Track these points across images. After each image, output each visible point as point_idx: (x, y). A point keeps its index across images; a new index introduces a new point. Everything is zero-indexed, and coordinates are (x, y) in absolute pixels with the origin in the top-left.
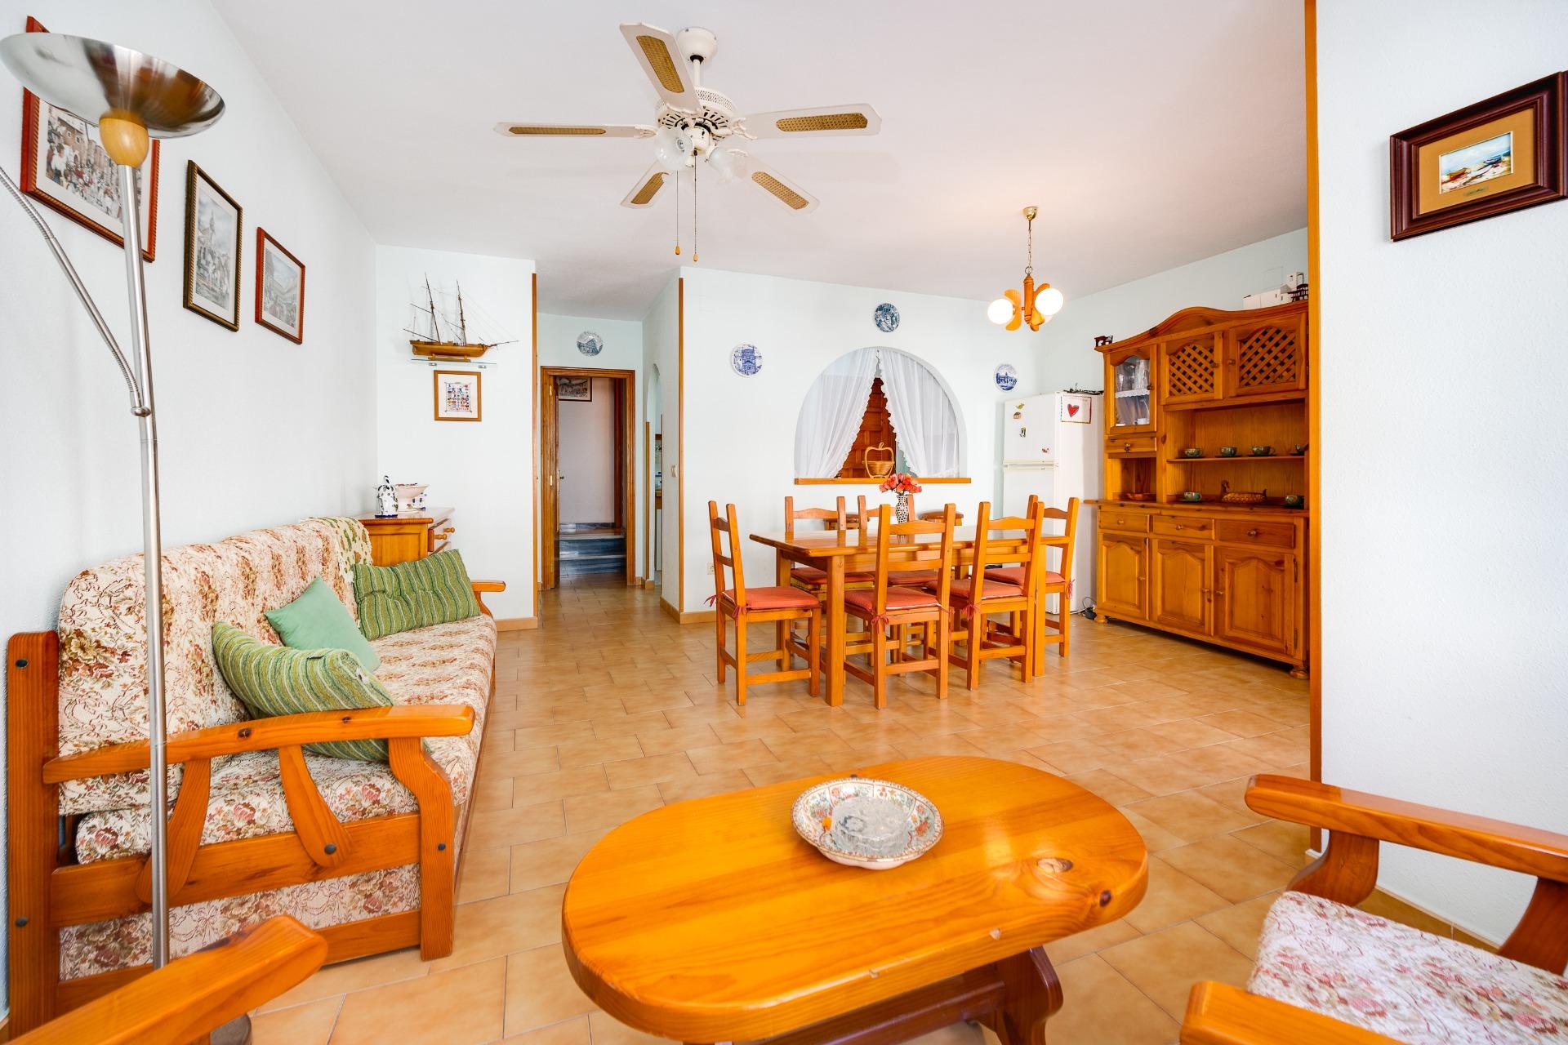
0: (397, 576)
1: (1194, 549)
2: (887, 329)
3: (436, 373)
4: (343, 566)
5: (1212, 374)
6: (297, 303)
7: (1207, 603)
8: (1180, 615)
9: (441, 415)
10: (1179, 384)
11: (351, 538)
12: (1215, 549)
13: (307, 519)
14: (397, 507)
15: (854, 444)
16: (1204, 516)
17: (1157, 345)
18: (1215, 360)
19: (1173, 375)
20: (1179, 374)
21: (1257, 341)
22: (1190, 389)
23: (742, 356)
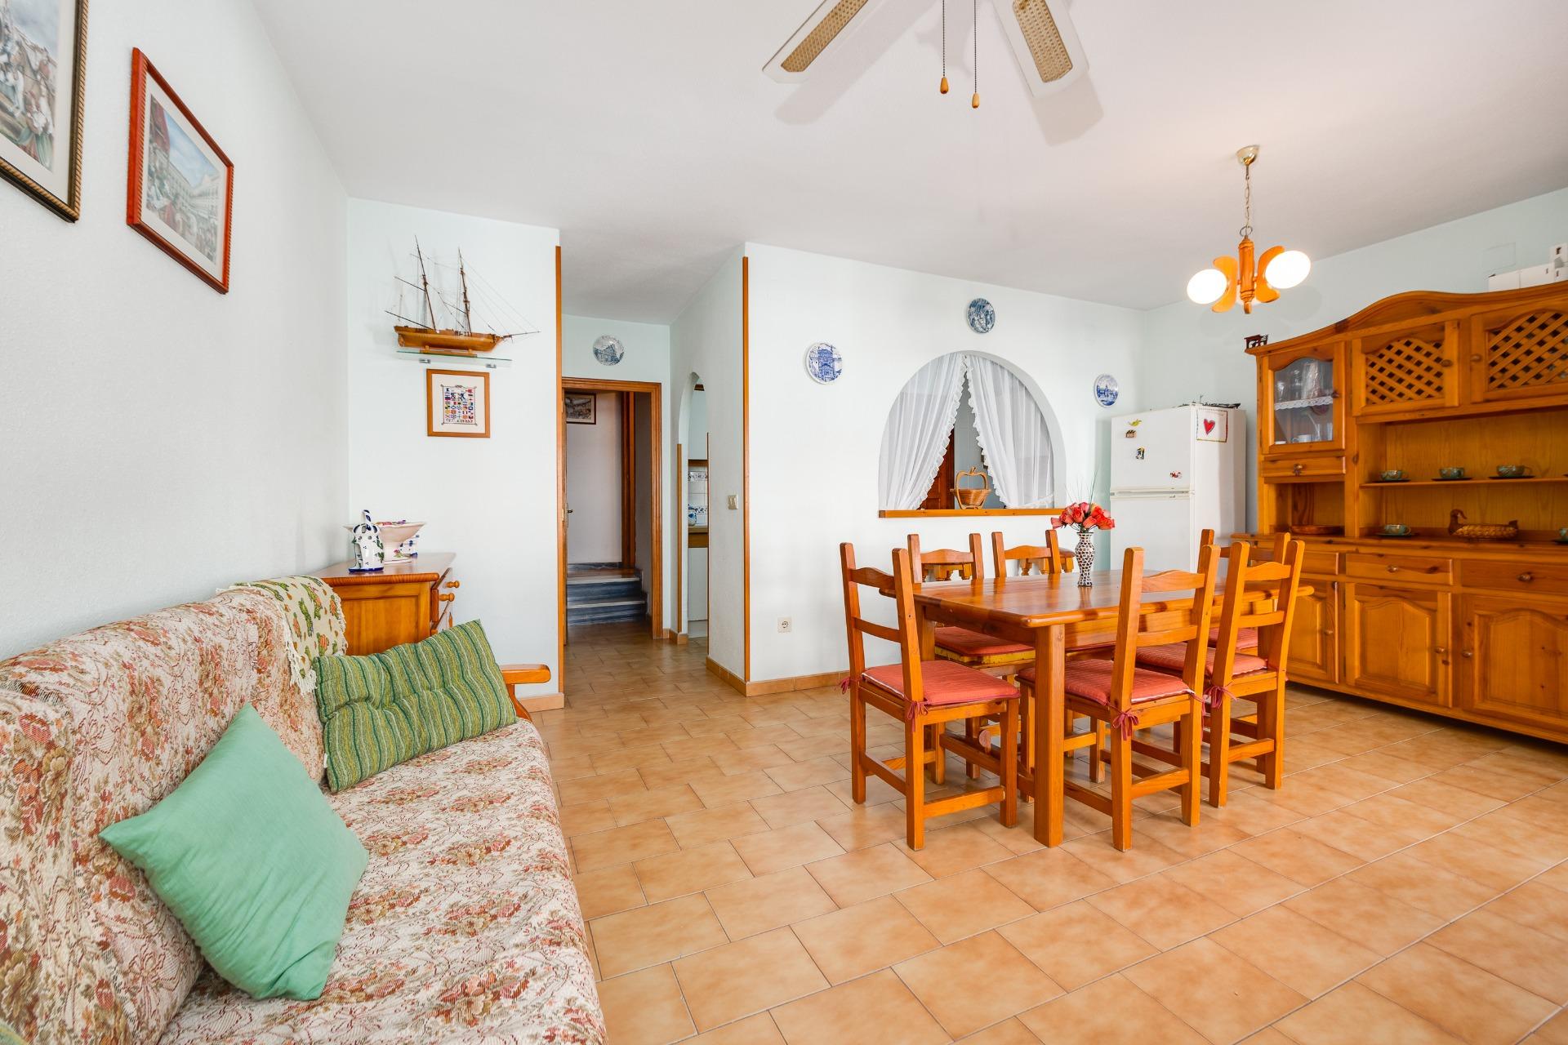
0: (388, 670)
1: (1420, 597)
2: (981, 329)
3: (430, 372)
4: (296, 667)
5: (1439, 375)
6: (220, 223)
7: (1441, 668)
8: (1394, 679)
9: (436, 429)
10: (1383, 390)
11: (312, 614)
12: (1454, 598)
13: (232, 587)
14: (382, 556)
15: (940, 467)
16: (1434, 555)
17: (1346, 343)
18: (1445, 357)
19: (1373, 378)
20: (1383, 377)
21: (1519, 329)
22: (1401, 395)
23: (819, 358)
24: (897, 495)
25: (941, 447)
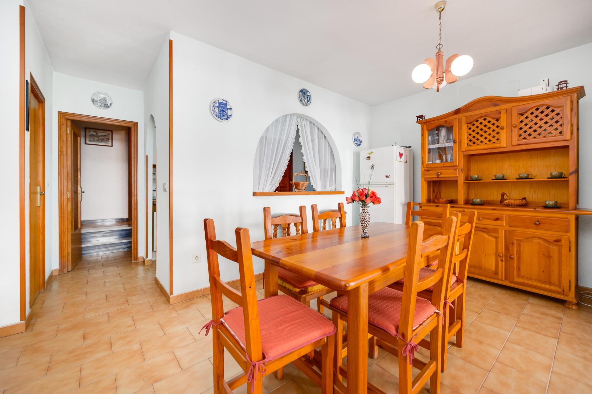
1: (491, 231)
2: (305, 104)
5: (498, 133)
7: (500, 263)
8: (480, 268)
10: (474, 140)
12: (505, 231)
15: (285, 171)
16: (497, 213)
17: (459, 119)
18: (501, 125)
19: (470, 135)
20: (474, 134)
21: (532, 113)
22: (481, 142)
23: (219, 107)
24: (264, 184)
25: (286, 161)
